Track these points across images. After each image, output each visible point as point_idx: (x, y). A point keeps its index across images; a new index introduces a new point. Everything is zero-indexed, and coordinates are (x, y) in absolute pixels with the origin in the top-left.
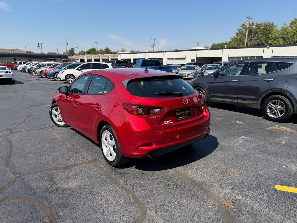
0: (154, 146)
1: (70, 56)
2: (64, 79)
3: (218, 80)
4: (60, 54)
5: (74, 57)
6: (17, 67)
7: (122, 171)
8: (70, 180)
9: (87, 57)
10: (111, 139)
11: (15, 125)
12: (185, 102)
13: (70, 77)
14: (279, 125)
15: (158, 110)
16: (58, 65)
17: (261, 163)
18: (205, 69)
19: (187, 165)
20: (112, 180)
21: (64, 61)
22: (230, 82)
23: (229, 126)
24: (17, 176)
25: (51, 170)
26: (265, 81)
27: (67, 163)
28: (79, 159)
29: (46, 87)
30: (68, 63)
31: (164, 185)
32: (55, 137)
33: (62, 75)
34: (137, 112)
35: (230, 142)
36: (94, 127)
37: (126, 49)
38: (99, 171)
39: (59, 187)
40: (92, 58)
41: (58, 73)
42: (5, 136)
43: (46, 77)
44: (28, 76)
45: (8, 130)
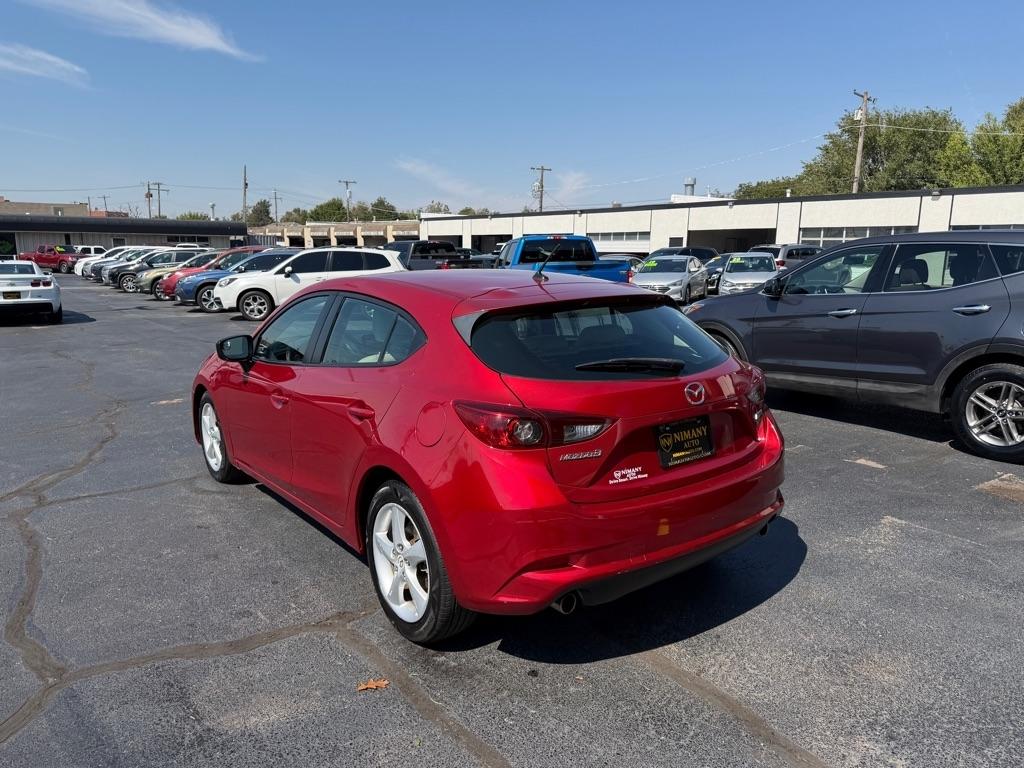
0: (579, 569)
1: (254, 225)
2: (235, 305)
3: (782, 309)
4: (221, 219)
5: (268, 231)
6: (74, 263)
7: (453, 664)
8: (254, 700)
9: (313, 229)
10: (410, 537)
11: (56, 475)
12: (692, 396)
13: (255, 300)
14: (1017, 474)
15: (592, 429)
16: (214, 256)
17: (979, 626)
18: (720, 269)
19: (701, 636)
20: (416, 700)
21: (234, 244)
22: (827, 315)
23: (834, 478)
24: (51, 680)
25: (182, 656)
26: (958, 312)
27: (241, 628)
28: (286, 609)
29: (172, 332)
30: (247, 251)
31: (619, 724)
32: (198, 522)
33: (227, 293)
34: (511, 436)
35: (847, 540)
36: (347, 486)
37: (445, 202)
38: (365, 660)
39: (209, 730)
40: (329, 232)
41: (214, 284)
42: (16, 516)
43: (173, 299)
44: (112, 295)
45: (27, 494)
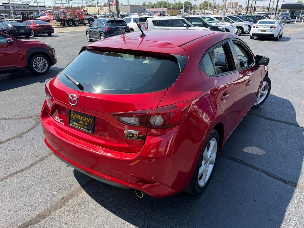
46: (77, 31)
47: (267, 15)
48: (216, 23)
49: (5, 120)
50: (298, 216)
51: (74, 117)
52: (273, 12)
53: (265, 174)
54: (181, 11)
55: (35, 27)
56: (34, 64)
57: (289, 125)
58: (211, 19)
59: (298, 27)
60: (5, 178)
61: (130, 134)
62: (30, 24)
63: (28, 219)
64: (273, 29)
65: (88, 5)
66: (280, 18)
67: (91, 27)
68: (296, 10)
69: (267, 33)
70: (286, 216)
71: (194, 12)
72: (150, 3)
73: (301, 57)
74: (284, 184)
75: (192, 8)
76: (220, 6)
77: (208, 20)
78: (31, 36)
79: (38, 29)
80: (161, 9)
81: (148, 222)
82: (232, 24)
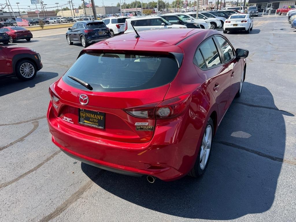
46: (55, 34)
47: (237, 10)
48: (191, 21)
49: (2, 126)
50: (287, 186)
51: (84, 115)
52: (241, 7)
53: (255, 153)
54: (155, 10)
55: (13, 34)
56: (21, 70)
57: (270, 110)
58: (186, 17)
59: (266, 19)
60: (16, 180)
61: (140, 126)
62: (8, 30)
63: (48, 214)
64: (244, 23)
65: (63, 8)
66: (248, 12)
67: (71, 31)
68: (262, 4)
69: (238, 26)
70: (278, 187)
71: (167, 10)
72: (125, 4)
73: (272, 48)
74: (273, 161)
75: (166, 7)
76: (191, 3)
77: (183, 18)
78: (10, 42)
79: (16, 35)
80: (136, 9)
81: (159, 204)
82: (206, 20)
